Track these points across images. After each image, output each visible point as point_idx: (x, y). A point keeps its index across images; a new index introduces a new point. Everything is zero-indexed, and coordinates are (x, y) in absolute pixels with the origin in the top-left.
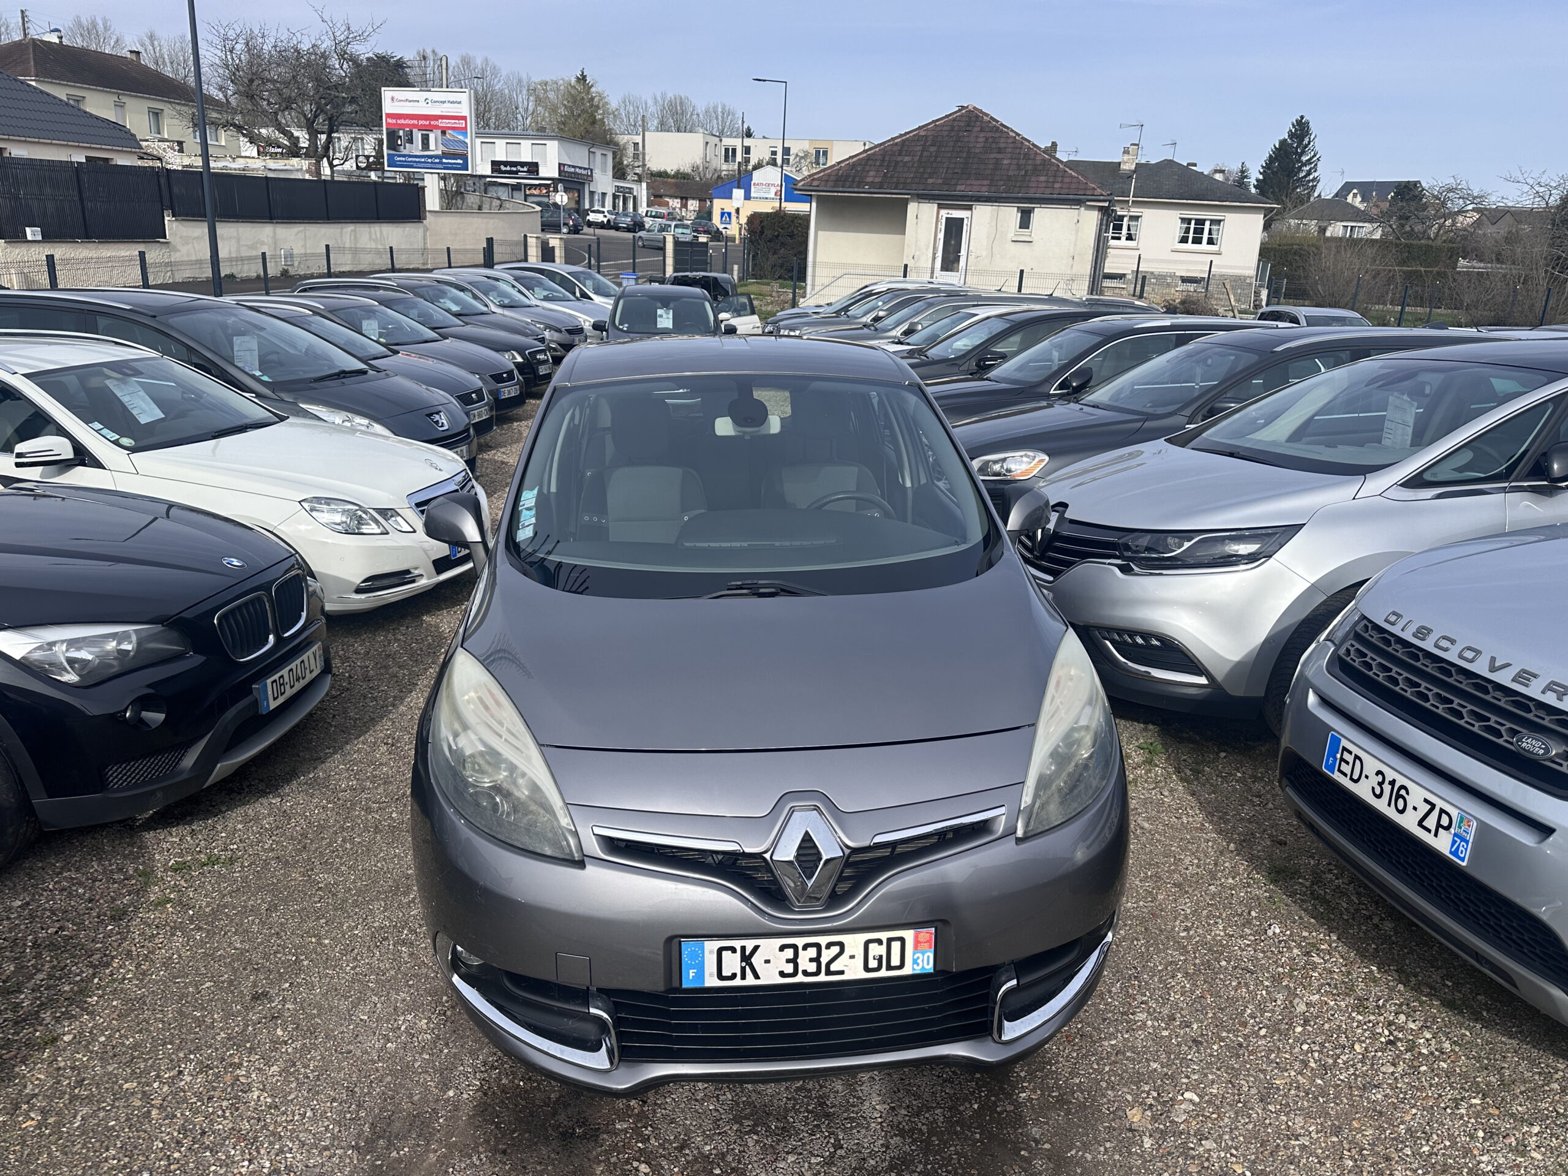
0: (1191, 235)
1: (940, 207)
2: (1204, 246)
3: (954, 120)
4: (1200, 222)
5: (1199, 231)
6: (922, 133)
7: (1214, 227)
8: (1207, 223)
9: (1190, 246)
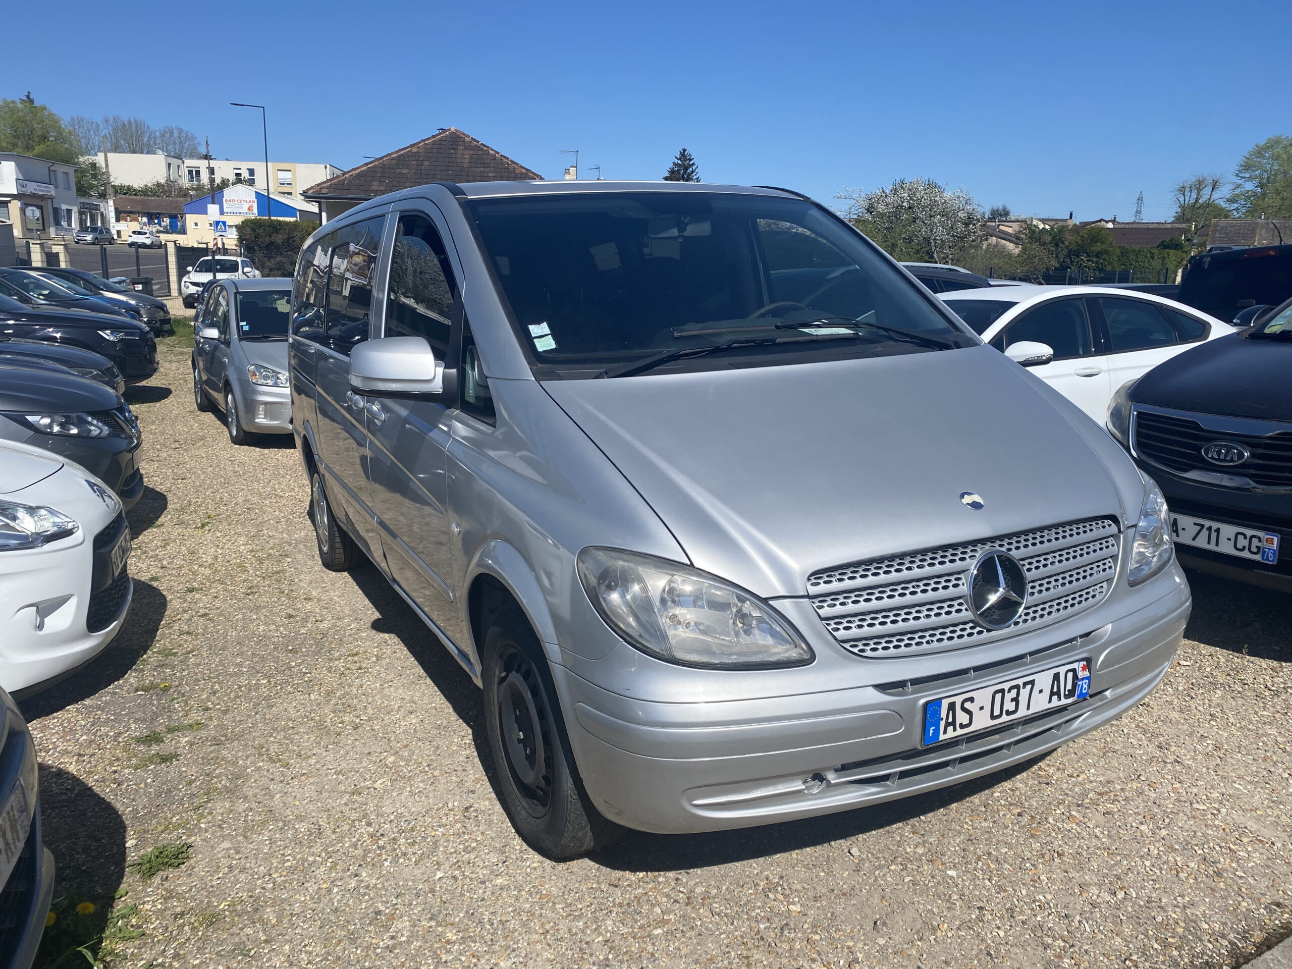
3: (440, 140)
6: (414, 150)
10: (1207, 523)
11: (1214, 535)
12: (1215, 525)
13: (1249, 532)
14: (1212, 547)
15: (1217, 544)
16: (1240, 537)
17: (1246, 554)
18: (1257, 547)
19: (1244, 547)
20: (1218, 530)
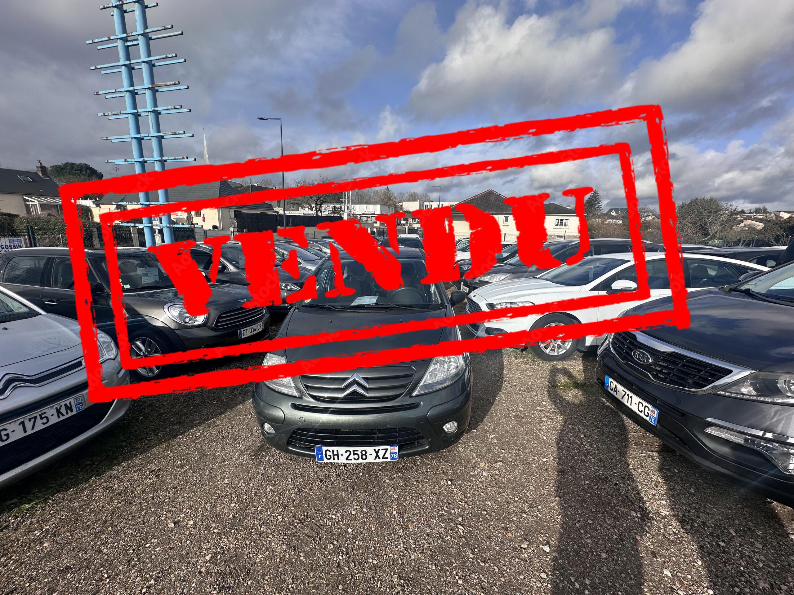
0: (559, 224)
2: (563, 227)
3: (485, 193)
4: (562, 220)
5: (562, 223)
6: (476, 197)
7: (566, 221)
8: (564, 220)
9: (559, 227)
10: (628, 392)
11: (630, 399)
12: (631, 394)
13: (645, 404)
14: (629, 405)
15: (631, 405)
16: (640, 404)
17: (642, 414)
18: (648, 413)
19: (642, 411)
20: (631, 397)
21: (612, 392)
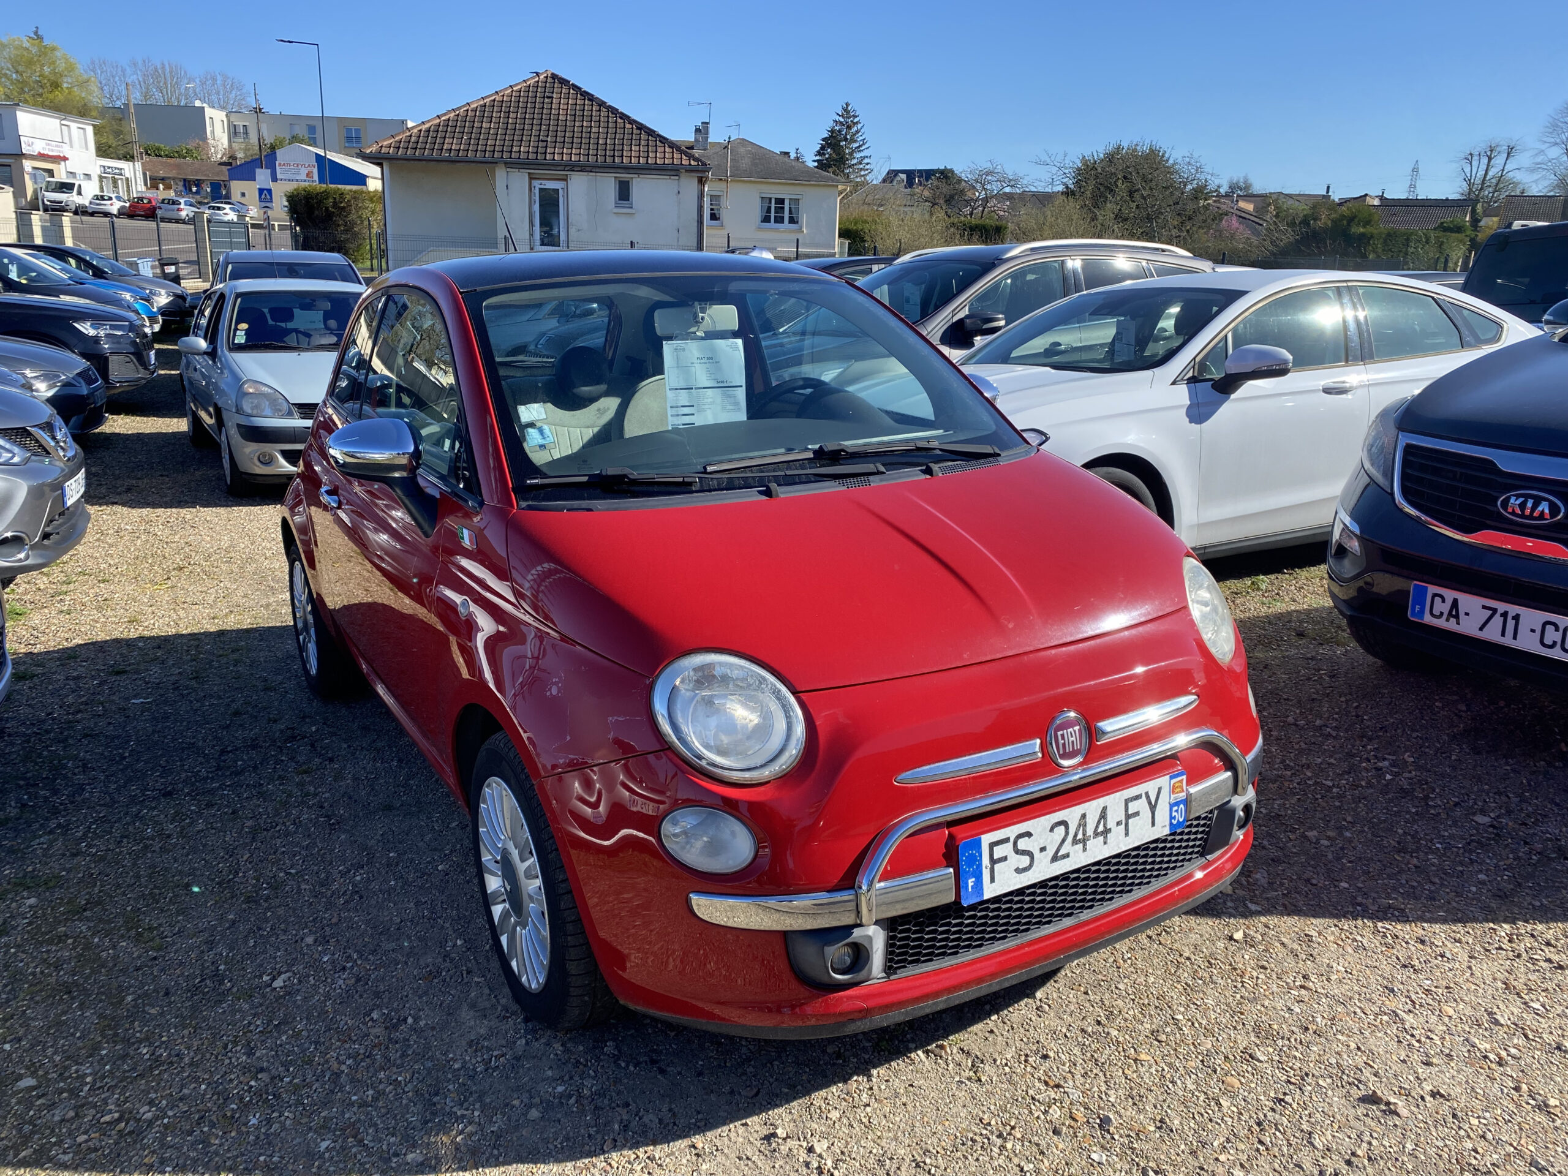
0: (773, 215)
1: (531, 178)
2: (786, 225)
3: (533, 85)
4: (780, 201)
5: (780, 211)
7: (794, 206)
8: (787, 202)
9: (772, 225)
10: (1501, 607)
11: (1511, 623)
12: (1513, 609)
13: (1562, 622)
15: (1515, 638)
16: (1550, 629)
17: (1557, 654)
19: (1555, 643)
20: (1517, 618)
21: (1441, 623)
